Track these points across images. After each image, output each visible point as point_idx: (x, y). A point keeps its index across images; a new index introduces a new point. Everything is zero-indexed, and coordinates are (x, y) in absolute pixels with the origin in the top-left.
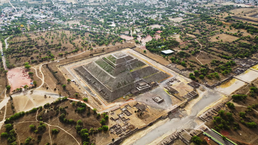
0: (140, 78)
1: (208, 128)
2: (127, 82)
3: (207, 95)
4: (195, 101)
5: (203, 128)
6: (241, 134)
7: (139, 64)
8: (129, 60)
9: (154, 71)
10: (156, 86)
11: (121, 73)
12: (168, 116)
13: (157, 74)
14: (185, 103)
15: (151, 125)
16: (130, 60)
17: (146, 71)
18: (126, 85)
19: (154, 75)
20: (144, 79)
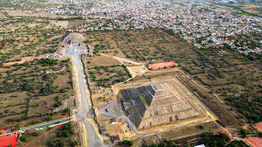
0: (135, 103)
1: (70, 121)
2: (132, 95)
3: (98, 141)
4: (96, 129)
5: (72, 118)
6: (54, 134)
7: (148, 101)
8: (151, 92)
9: (142, 113)
10: (127, 114)
11: (140, 91)
12: (92, 109)
13: (139, 116)
14: (97, 120)
15: (91, 100)
16: (151, 94)
17: (141, 107)
18: (129, 95)
19: (138, 113)
20: (134, 106)
